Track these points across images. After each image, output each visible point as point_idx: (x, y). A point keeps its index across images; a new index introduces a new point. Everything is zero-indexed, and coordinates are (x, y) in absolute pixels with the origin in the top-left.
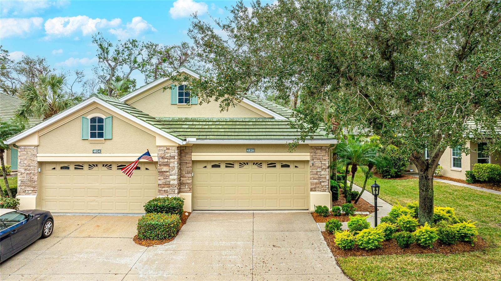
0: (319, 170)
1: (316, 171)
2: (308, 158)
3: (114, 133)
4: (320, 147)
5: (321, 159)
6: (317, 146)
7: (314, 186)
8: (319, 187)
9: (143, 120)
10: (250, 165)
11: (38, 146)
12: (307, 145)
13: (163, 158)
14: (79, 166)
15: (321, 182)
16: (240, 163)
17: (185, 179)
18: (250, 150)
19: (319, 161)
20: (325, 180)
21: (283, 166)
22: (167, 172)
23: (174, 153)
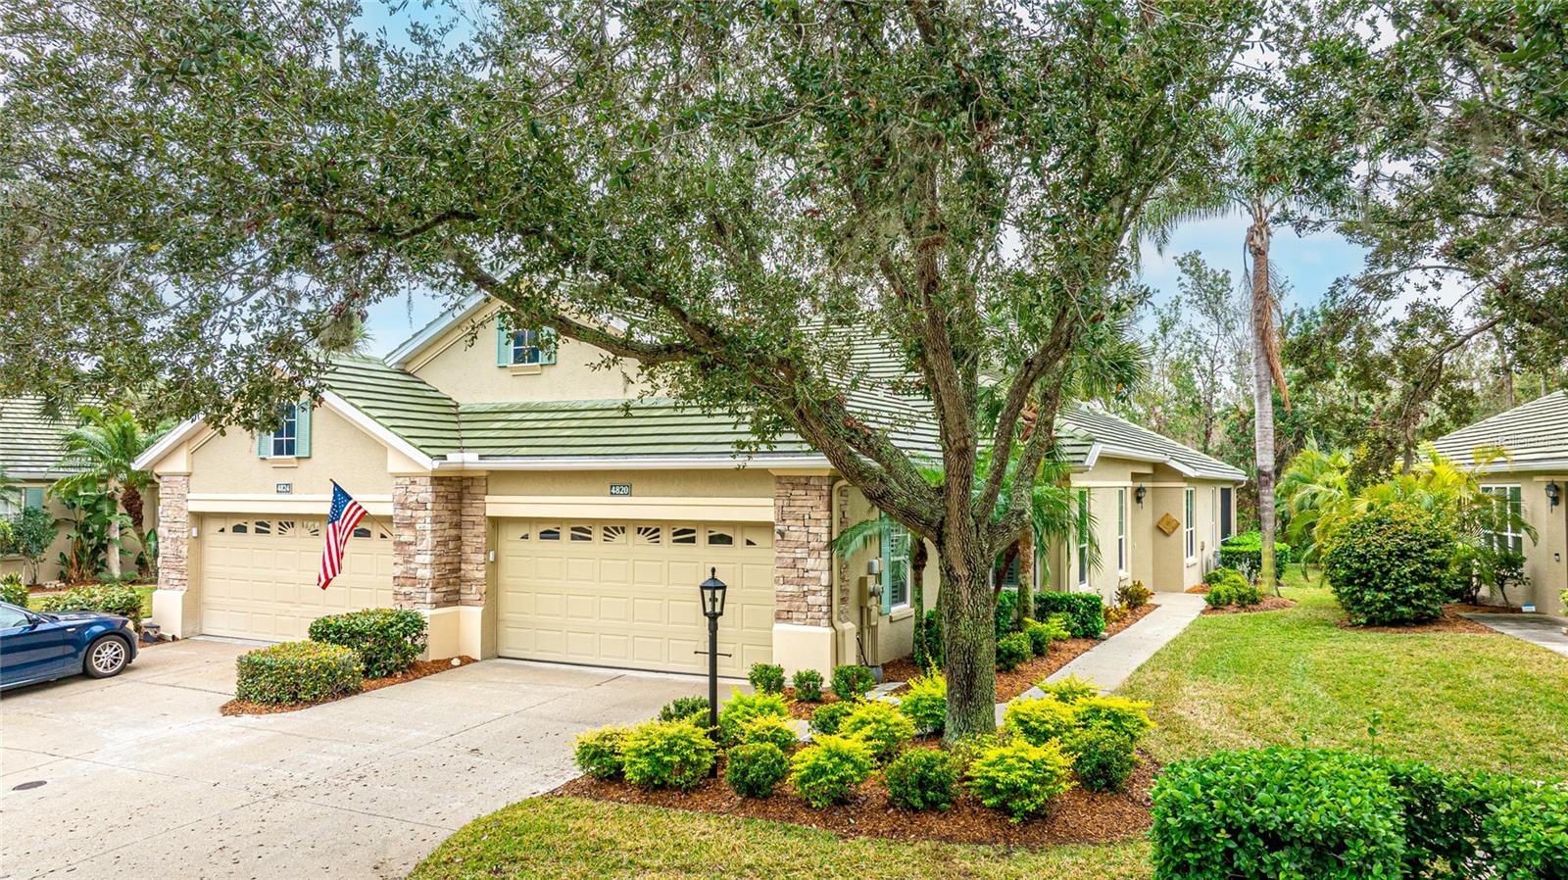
0: (800, 553)
1: (793, 555)
2: (769, 515)
3: (313, 441)
4: (803, 481)
5: (807, 517)
6: (796, 477)
7: (785, 606)
8: (799, 607)
9: (356, 407)
10: (631, 532)
11: (189, 475)
12: (764, 473)
13: (403, 506)
14: (263, 524)
15: (805, 595)
16: (606, 529)
17: (470, 567)
18: (618, 489)
19: (801, 523)
20: (819, 588)
21: (713, 540)
22: (411, 544)
23: (425, 492)
